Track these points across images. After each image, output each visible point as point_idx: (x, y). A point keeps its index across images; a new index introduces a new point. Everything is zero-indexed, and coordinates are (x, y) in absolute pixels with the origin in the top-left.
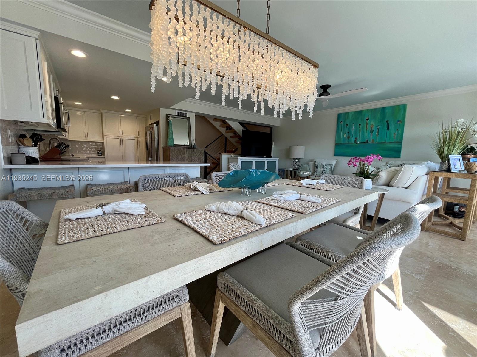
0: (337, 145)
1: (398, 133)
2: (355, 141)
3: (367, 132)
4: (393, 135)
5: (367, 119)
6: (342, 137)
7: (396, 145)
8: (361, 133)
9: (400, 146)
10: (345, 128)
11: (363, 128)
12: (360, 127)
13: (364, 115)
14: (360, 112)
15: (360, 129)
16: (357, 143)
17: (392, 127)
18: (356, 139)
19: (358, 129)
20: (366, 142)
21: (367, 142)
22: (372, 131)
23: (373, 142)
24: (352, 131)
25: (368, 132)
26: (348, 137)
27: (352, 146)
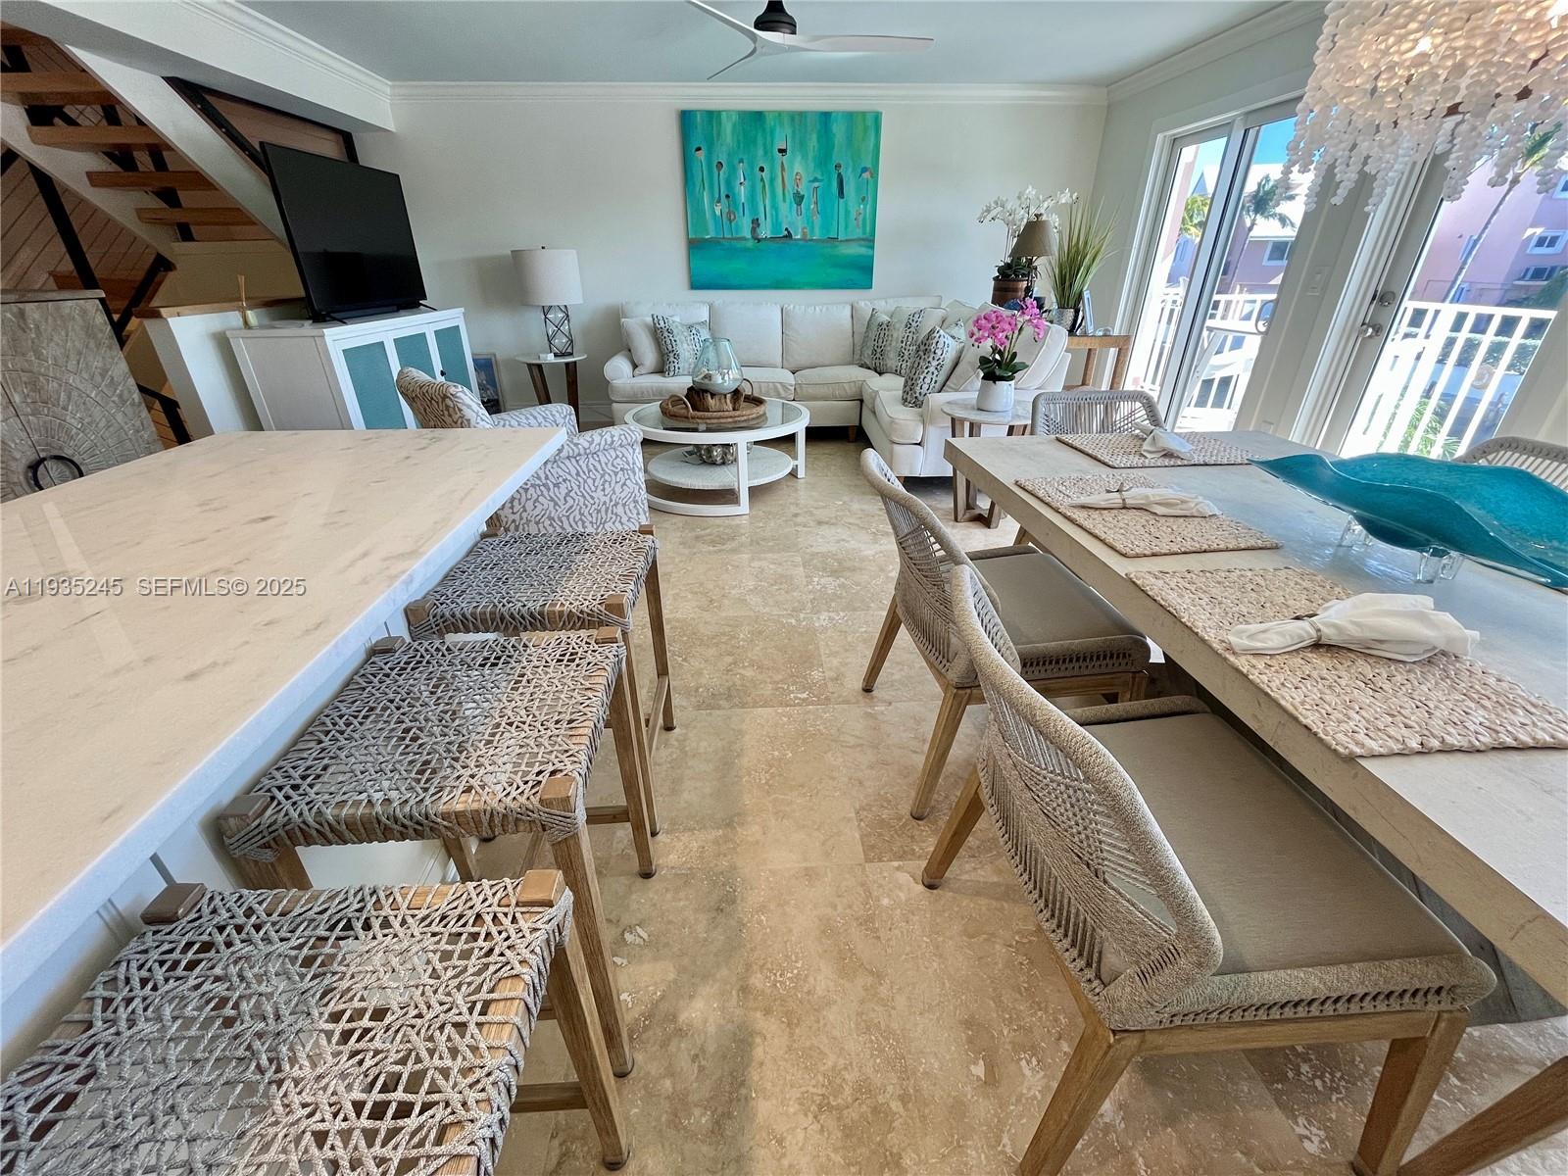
0: (695, 245)
1: (865, 208)
2: (754, 230)
3: (784, 200)
4: (853, 215)
5: (782, 151)
6: (708, 215)
7: (863, 251)
8: (767, 202)
9: (870, 252)
10: (716, 178)
11: (772, 180)
12: (762, 180)
13: (772, 133)
14: (758, 116)
15: (764, 186)
16: (759, 240)
17: (850, 189)
18: (756, 223)
19: (759, 185)
20: (785, 237)
21: (789, 236)
22: (799, 199)
23: (804, 239)
24: (740, 191)
25: (788, 200)
26: (731, 216)
27: (746, 250)
